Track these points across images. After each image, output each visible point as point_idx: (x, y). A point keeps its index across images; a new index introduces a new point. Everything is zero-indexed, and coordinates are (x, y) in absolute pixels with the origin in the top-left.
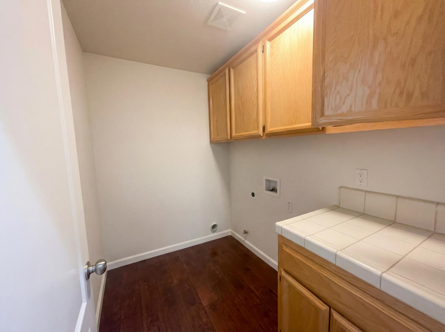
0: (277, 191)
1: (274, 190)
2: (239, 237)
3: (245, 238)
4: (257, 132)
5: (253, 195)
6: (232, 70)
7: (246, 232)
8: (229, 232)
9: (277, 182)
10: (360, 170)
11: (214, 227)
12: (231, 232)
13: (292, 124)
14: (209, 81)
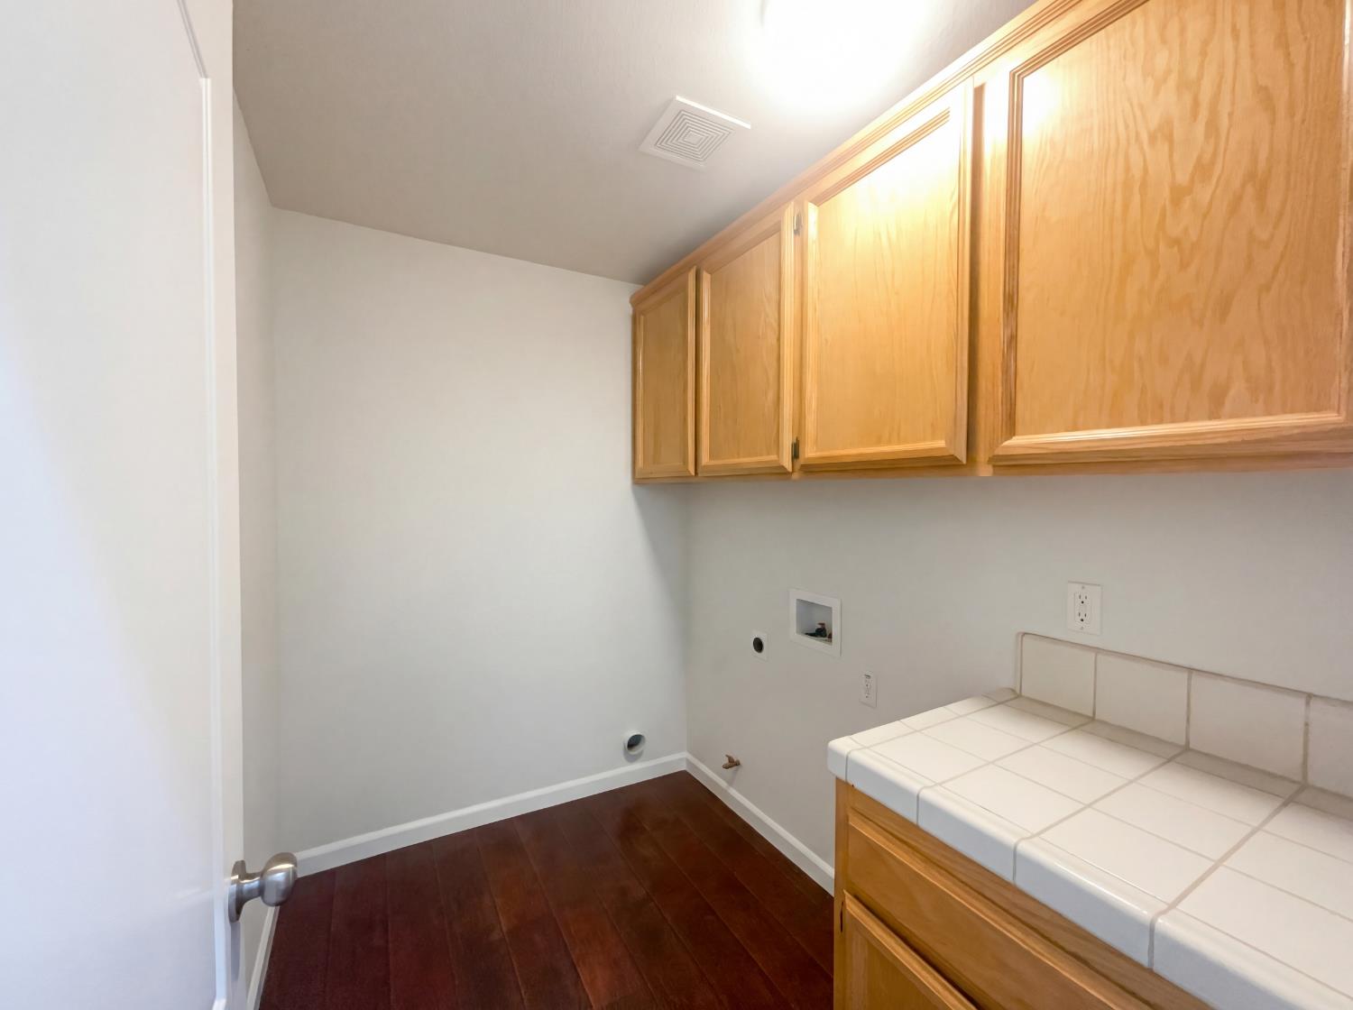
0: (830, 636)
1: (822, 633)
2: (712, 776)
3: (730, 783)
4: (773, 457)
5: (758, 645)
6: (706, 277)
7: (733, 763)
8: (681, 760)
9: (830, 608)
10: (1081, 586)
11: (634, 742)
12: (689, 763)
13: (879, 442)
14: (637, 301)
